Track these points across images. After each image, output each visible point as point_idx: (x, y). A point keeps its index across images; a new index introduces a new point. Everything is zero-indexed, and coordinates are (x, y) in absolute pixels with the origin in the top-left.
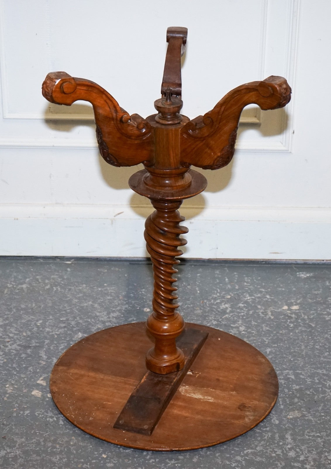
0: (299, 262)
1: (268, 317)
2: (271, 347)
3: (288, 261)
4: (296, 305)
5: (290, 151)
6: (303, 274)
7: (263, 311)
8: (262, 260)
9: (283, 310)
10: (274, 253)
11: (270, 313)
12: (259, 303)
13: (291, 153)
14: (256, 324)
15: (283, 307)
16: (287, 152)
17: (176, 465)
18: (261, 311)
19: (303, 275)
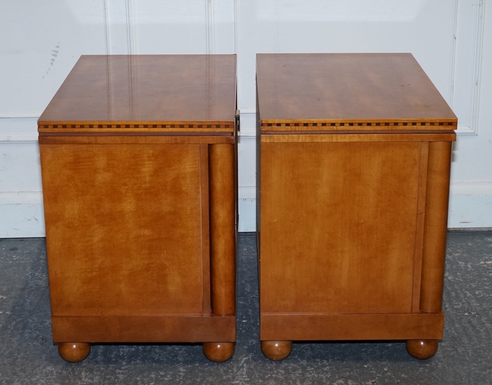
0: (484, 230)
1: (469, 270)
2: (479, 290)
3: (475, 229)
4: (490, 261)
5: (476, 134)
6: (489, 238)
7: (464, 266)
8: (452, 230)
9: (481, 264)
10: (463, 223)
11: (470, 267)
12: (459, 260)
13: (477, 135)
14: (461, 274)
15: (480, 262)
16: (474, 134)
17: (426, 370)
18: (462, 266)
19: (490, 240)
